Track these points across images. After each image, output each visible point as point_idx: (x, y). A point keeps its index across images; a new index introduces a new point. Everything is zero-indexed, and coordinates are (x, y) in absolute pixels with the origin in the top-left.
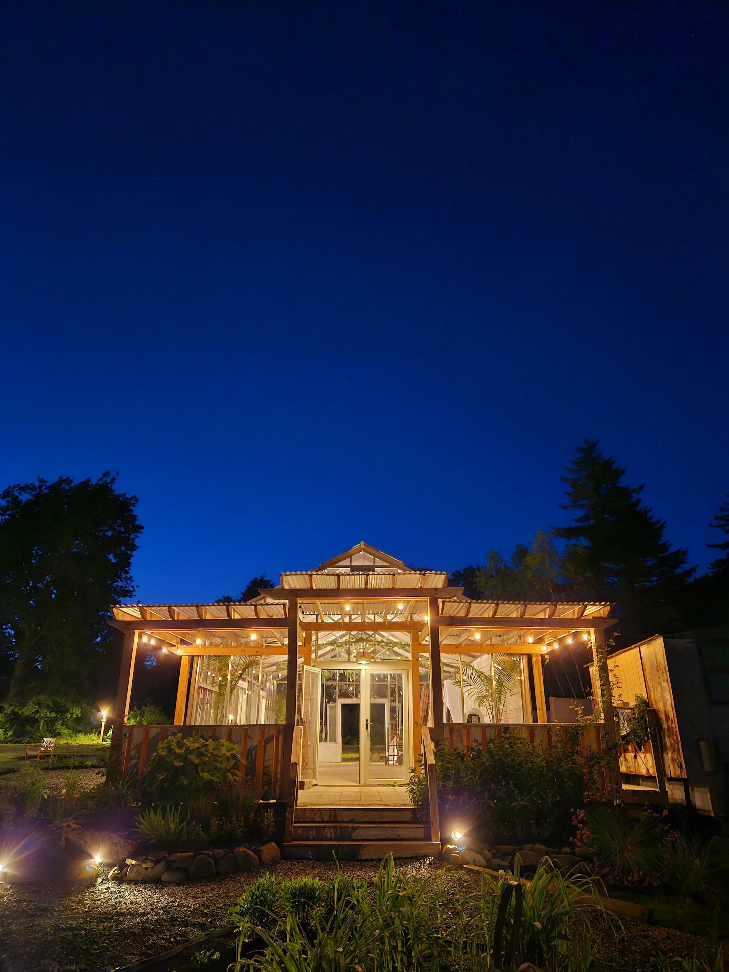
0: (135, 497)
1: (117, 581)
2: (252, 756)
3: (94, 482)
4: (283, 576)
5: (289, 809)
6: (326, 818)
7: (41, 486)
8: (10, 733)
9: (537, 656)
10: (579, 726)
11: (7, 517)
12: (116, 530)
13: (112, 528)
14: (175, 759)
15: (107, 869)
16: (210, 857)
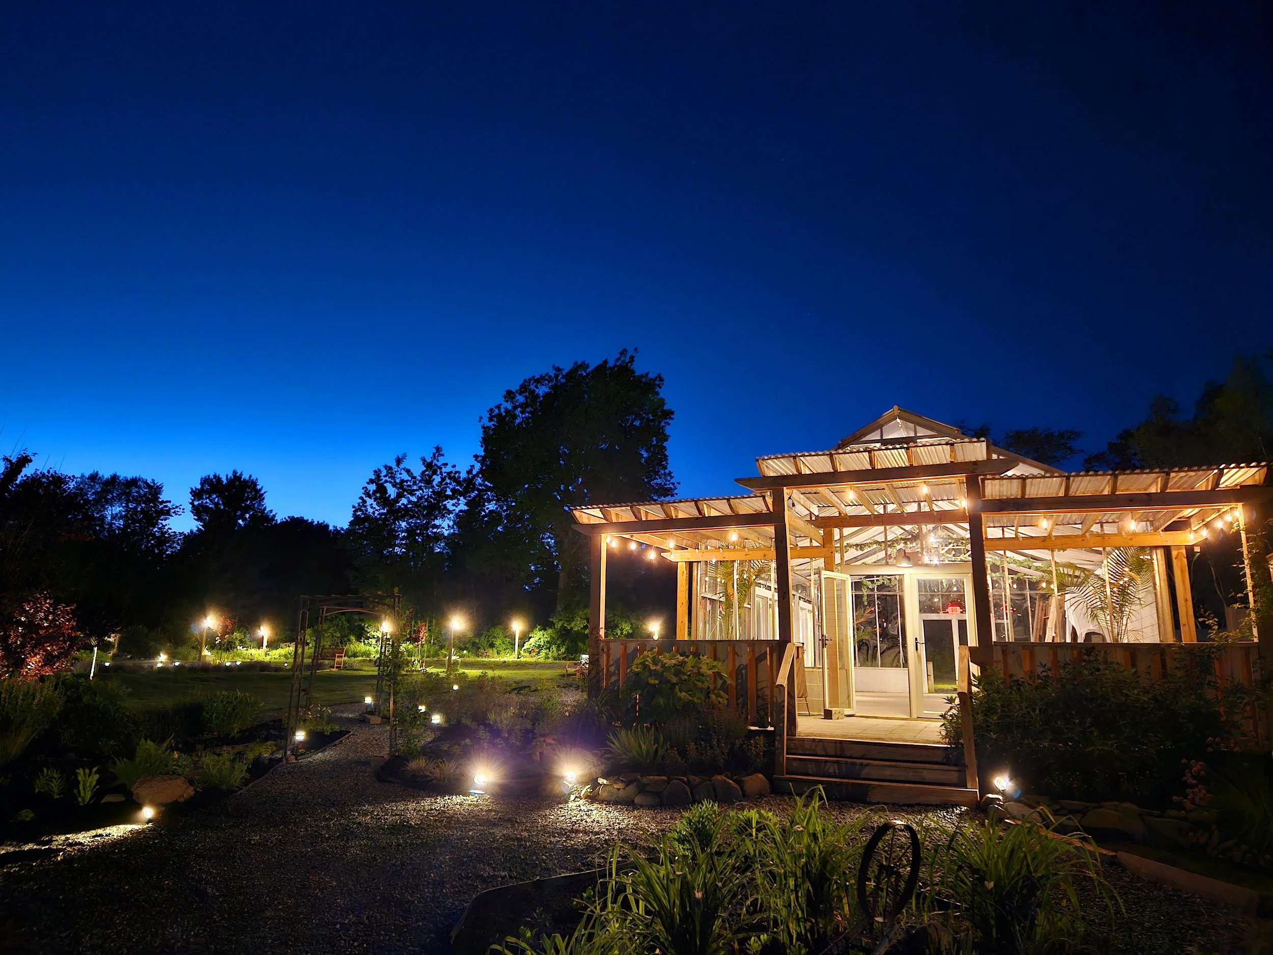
0: (659, 376)
1: (656, 479)
2: (742, 677)
3: (611, 364)
4: (760, 461)
5: (778, 738)
6: (831, 752)
7: (556, 376)
8: (563, 650)
9: (1179, 549)
10: (1212, 646)
11: (527, 414)
12: (644, 418)
13: (638, 416)
14: (650, 676)
15: (580, 787)
16: (684, 782)
